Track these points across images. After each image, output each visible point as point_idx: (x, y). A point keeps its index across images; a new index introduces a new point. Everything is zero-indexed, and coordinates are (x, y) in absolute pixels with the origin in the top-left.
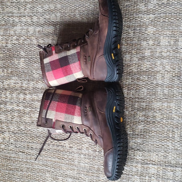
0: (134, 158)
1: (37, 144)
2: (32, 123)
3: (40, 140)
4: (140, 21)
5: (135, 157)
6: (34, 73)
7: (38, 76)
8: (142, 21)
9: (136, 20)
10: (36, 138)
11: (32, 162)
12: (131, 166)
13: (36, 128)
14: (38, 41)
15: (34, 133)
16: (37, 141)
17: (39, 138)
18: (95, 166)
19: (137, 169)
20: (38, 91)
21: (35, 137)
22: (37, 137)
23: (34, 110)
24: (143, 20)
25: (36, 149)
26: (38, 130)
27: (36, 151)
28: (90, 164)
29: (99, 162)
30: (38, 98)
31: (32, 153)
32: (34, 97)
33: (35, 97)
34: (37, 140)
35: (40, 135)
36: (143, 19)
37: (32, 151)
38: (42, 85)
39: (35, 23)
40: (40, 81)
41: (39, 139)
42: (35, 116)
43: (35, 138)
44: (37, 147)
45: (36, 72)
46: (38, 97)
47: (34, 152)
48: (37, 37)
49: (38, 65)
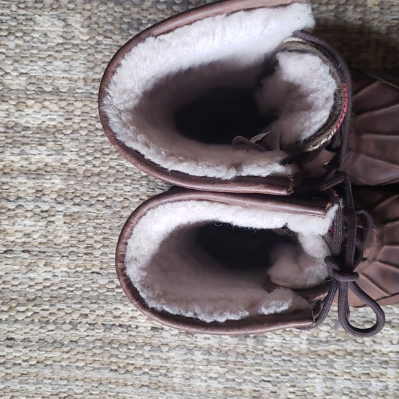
0: (374, 351)
1: (31, 326)
2: (5, 252)
3: (42, 313)
5: (377, 347)
6: (6, 73)
7: (24, 83)
10: (24, 305)
11: (13, 387)
12: (363, 378)
13: (25, 271)
15: (15, 289)
16: (29, 314)
17: (37, 302)
18: (244, 387)
19: (385, 384)
20: (24, 136)
21: (22, 300)
22: (28, 300)
23: (12, 206)
25: (26, 344)
26: (31, 275)
27: (26, 351)
28: (227, 380)
29: (257, 370)
30: (25, 163)
31: (9, 357)
32: (12, 158)
33: (16, 158)
34: (27, 310)
35: (39, 294)
37: (10, 350)
38: (39, 116)
40: (30, 102)
41: (37, 309)
42: (17, 227)
43: (19, 305)
44: (27, 336)
45: (15, 70)
46: (27, 159)
47: (18, 354)
49: (20, 42)
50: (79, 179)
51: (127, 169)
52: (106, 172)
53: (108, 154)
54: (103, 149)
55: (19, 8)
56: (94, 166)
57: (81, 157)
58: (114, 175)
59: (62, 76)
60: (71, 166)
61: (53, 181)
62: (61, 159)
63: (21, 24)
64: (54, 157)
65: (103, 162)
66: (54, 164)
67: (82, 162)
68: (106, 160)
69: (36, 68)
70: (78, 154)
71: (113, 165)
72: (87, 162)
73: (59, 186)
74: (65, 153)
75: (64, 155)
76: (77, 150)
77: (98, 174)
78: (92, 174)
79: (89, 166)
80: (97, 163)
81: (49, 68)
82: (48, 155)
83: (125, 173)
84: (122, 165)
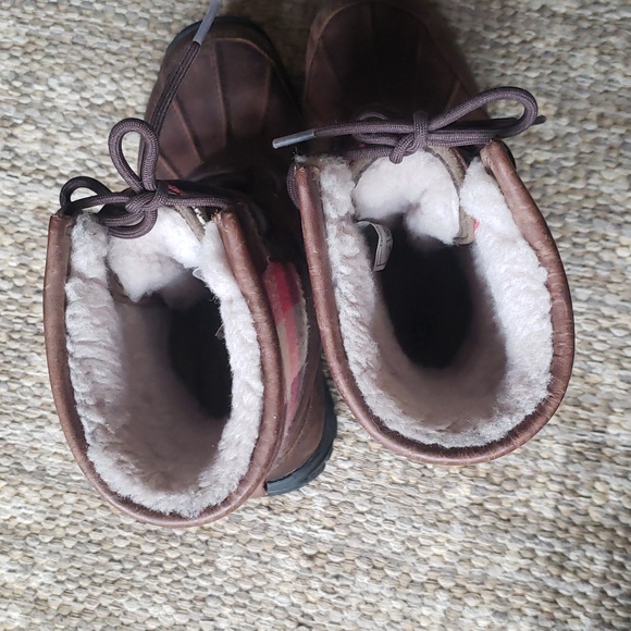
4: (596, 254)
8: (606, 256)
9: (574, 244)
14: (25, 259)
24: (612, 255)
36: (613, 250)
38: (8, 507)
39: (27, 164)
48: (22, 238)
50: (50, 617)
51: (125, 613)
52: (92, 613)
53: (100, 585)
54: (94, 575)
55: (11, 339)
56: (76, 600)
57: (58, 582)
58: (104, 620)
59: (54, 450)
60: (42, 594)
61: (9, 613)
62: (27, 580)
63: (9, 362)
64: (17, 575)
65: (90, 596)
66: (16, 586)
67: (58, 590)
68: (96, 594)
69: (18, 432)
70: (55, 577)
71: (104, 604)
72: (66, 592)
73: (17, 624)
74: (36, 572)
75: (33, 575)
76: (55, 569)
77: (80, 615)
78: (71, 614)
79: (68, 600)
80: (81, 596)
81: (36, 435)
82: (10, 571)
83: (121, 619)
84: (119, 606)
